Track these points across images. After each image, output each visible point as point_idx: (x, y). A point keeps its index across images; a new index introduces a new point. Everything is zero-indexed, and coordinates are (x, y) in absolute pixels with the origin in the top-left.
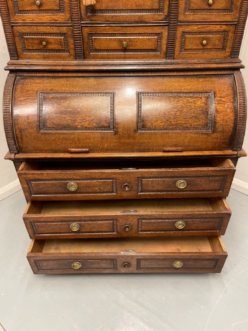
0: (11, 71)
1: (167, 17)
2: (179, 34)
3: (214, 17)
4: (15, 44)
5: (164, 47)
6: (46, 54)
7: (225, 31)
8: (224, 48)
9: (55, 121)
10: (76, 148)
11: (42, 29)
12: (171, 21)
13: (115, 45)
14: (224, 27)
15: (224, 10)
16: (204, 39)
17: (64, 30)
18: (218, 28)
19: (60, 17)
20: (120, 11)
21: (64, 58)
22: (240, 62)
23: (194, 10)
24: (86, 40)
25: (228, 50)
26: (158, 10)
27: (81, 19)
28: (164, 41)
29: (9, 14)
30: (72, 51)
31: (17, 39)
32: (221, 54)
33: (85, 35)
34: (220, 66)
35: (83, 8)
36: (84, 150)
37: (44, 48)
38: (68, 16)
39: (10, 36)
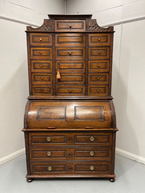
1: (85, 83)
2: (89, 88)
3: (100, 83)
5: (84, 92)
6: (43, 94)
8: (105, 92)
9: (43, 116)
10: (50, 127)
11: (42, 86)
12: (86, 84)
13: (67, 91)
14: (104, 86)
15: (103, 81)
16: (98, 89)
17: (50, 87)
18: (102, 86)
19: (49, 83)
20: (69, 81)
21: (49, 95)
22: (112, 97)
23: (93, 81)
24: (57, 90)
25: (107, 93)
26: (81, 81)
27: (56, 83)
28: (84, 90)
29: (32, 81)
30: (52, 93)
31: (33, 89)
32: (104, 94)
33: (57, 88)
34: (105, 98)
35: (57, 80)
36: (54, 127)
37: (42, 92)
38: (52, 82)
39: (31, 88)
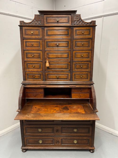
0: (23, 84)
2: (73, 75)
3: (83, 70)
4: (25, 77)
5: (69, 78)
6: (34, 79)
7: (87, 74)
8: (87, 78)
11: (34, 73)
12: (71, 71)
13: (55, 77)
14: (87, 73)
15: (86, 68)
16: (81, 76)
17: (40, 73)
18: (85, 73)
19: (39, 70)
20: (56, 69)
21: (39, 80)
22: (93, 82)
23: (77, 68)
24: (46, 76)
25: (89, 79)
26: (67, 69)
27: (45, 70)
28: (69, 76)
29: (25, 69)
30: (42, 79)
31: (26, 75)
32: (87, 80)
33: (46, 75)
34: (87, 83)
35: (46, 68)
37: (34, 78)
38: (42, 70)
39: (24, 74)
